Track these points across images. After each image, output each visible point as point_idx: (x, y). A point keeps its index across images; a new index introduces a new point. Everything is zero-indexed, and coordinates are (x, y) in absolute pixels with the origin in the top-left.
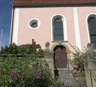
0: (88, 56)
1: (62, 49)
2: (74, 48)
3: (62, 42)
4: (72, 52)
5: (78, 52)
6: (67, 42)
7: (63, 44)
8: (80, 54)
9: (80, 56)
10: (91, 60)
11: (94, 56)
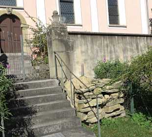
0: (53, 31)
1: (14, 21)
2: (33, 20)
3: (13, 8)
4: (30, 27)
5: (40, 26)
6: (23, 9)
7: (15, 12)
8: (43, 30)
9: (42, 33)
10: (57, 37)
11: (61, 32)
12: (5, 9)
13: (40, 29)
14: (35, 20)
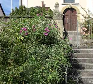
1: (73, 12)
2: (85, 10)
3: (72, 4)
4: (82, 15)
5: (89, 14)
6: (78, 4)
7: (73, 6)
8: (91, 17)
9: (90, 18)
12: (68, 5)
13: (89, 16)
14: (86, 10)
